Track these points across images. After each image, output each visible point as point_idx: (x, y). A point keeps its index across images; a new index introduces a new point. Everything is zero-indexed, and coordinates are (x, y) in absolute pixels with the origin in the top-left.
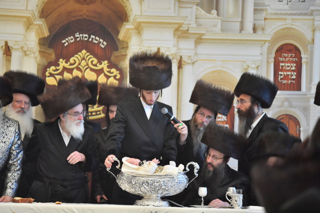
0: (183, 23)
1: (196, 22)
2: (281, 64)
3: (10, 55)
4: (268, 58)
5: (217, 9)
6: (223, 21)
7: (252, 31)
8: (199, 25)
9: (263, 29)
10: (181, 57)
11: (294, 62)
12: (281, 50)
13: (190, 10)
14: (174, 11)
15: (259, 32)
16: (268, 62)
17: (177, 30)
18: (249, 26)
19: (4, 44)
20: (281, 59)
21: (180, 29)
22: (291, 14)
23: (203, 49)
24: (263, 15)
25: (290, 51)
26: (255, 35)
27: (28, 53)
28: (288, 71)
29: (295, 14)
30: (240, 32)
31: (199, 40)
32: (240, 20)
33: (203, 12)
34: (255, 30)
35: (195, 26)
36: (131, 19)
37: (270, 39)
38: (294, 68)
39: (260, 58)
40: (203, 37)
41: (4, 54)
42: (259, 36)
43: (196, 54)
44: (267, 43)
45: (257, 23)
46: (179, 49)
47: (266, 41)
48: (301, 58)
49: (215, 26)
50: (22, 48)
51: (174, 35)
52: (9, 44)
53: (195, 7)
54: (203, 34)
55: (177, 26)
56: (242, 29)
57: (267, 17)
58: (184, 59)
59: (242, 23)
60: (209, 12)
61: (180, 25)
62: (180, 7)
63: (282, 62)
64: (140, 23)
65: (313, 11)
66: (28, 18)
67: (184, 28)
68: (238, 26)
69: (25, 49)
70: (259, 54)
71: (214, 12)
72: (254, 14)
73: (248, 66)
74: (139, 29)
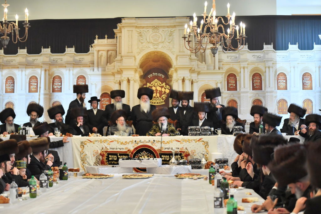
0: (192, 67)
1: (197, 67)
2: (230, 81)
3: (130, 83)
4: (225, 79)
5: (205, 62)
6: (207, 66)
7: (218, 69)
8: (198, 68)
9: (222, 68)
10: (192, 80)
11: (234, 80)
12: (229, 76)
13: (194, 62)
14: (189, 63)
15: (221, 69)
16: (225, 81)
17: (190, 70)
18: (217, 67)
19: (127, 79)
20: (229, 79)
21: (192, 69)
22: (232, 63)
23: (201, 77)
24: (222, 63)
25: (232, 76)
26: (219, 71)
27: (136, 81)
28: (232, 83)
29: (233, 63)
30: (214, 70)
31: (199, 73)
32: (213, 65)
33: (200, 63)
34: (219, 69)
35: (197, 68)
36: (173, 66)
37: (225, 72)
38: (234, 82)
39: (222, 79)
40: (200, 72)
41: (127, 82)
42: (221, 71)
43: (198, 78)
44: (224, 74)
45: (220, 66)
46: (191, 77)
47: (223, 73)
48: (236, 78)
49: (204, 68)
50: (134, 80)
51: (189, 72)
52: (129, 79)
53: (197, 61)
54: (200, 71)
55: (190, 68)
56: (214, 69)
57: (223, 64)
58: (193, 81)
59: (214, 66)
60: (202, 63)
61: (192, 68)
62: (191, 61)
63: (230, 80)
64: (176, 68)
65: (239, 61)
66: (136, 69)
67: (193, 69)
68: (213, 67)
69: (135, 80)
70: (221, 77)
71: (204, 63)
72: (219, 63)
73: (218, 82)
74: (176, 70)
